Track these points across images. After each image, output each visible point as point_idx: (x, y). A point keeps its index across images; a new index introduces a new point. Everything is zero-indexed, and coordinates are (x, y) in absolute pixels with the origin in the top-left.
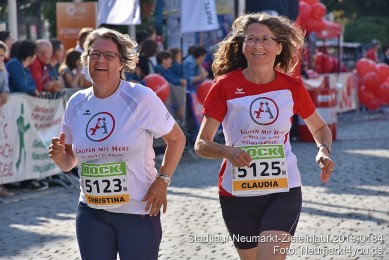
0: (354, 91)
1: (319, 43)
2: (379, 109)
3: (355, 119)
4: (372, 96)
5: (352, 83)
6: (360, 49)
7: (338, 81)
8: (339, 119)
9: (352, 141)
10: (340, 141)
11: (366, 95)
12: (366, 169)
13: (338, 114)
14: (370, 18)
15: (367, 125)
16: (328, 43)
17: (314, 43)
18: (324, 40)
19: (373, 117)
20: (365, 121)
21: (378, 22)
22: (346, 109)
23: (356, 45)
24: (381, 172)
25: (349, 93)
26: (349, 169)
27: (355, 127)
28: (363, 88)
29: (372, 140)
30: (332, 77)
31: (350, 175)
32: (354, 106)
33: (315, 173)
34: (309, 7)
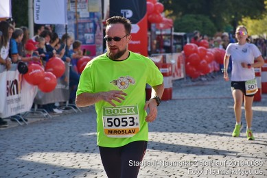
0: (182, 66)
1: (158, 33)
2: (199, 77)
3: (183, 85)
4: (194, 69)
5: (181, 60)
6: (185, 37)
7: (172, 58)
8: (173, 85)
9: (183, 100)
10: (174, 100)
11: (191, 68)
12: (195, 119)
13: (173, 81)
14: (191, 15)
15: (192, 89)
16: (163, 33)
17: (155, 33)
18: (161, 30)
19: (194, 83)
20: (189, 86)
21: (196, 18)
22: (177, 78)
23: (183, 34)
24: (206, 121)
25: (179, 67)
26: (183, 120)
27: (184, 90)
28: (188, 63)
29: (196, 99)
30: (168, 55)
31: (185, 124)
32: (183, 76)
33: (160, 122)
34: (153, 5)
